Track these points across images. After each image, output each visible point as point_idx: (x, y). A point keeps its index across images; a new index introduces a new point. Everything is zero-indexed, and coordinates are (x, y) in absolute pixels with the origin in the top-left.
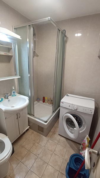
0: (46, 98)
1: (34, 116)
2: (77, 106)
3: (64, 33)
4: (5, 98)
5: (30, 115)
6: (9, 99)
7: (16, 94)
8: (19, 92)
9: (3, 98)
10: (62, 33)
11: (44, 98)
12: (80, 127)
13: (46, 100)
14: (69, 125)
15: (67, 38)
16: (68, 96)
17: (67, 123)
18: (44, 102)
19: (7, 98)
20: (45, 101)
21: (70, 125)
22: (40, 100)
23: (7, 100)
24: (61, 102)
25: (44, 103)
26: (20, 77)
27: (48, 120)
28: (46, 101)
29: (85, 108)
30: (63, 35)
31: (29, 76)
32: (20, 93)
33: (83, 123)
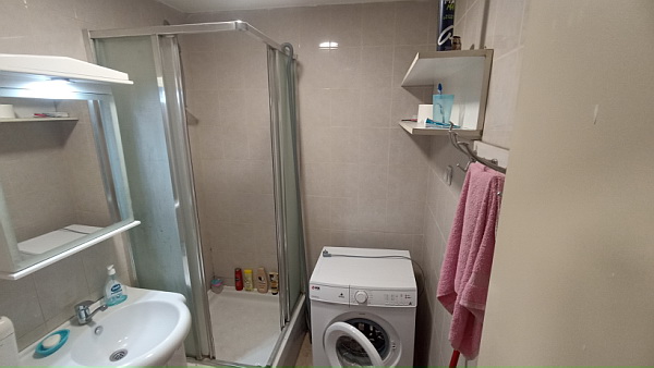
0: (247, 273)
1: (214, 358)
2: (365, 289)
3: (288, 54)
4: (76, 322)
5: (195, 358)
6: (98, 324)
7: (126, 290)
8: (135, 276)
9: (66, 326)
10: (283, 53)
11: (239, 274)
12: (383, 357)
13: (250, 279)
14: (348, 359)
15: (298, 64)
16: (330, 256)
17: (341, 354)
18: (239, 288)
19: (89, 321)
20: (245, 284)
21: (351, 357)
22: (223, 283)
23: (88, 330)
24: (311, 286)
25: (243, 292)
26: (137, 222)
27: (272, 360)
28: (248, 283)
29: (390, 293)
30: (287, 60)
31: (177, 209)
32: (141, 283)
33: (392, 341)
